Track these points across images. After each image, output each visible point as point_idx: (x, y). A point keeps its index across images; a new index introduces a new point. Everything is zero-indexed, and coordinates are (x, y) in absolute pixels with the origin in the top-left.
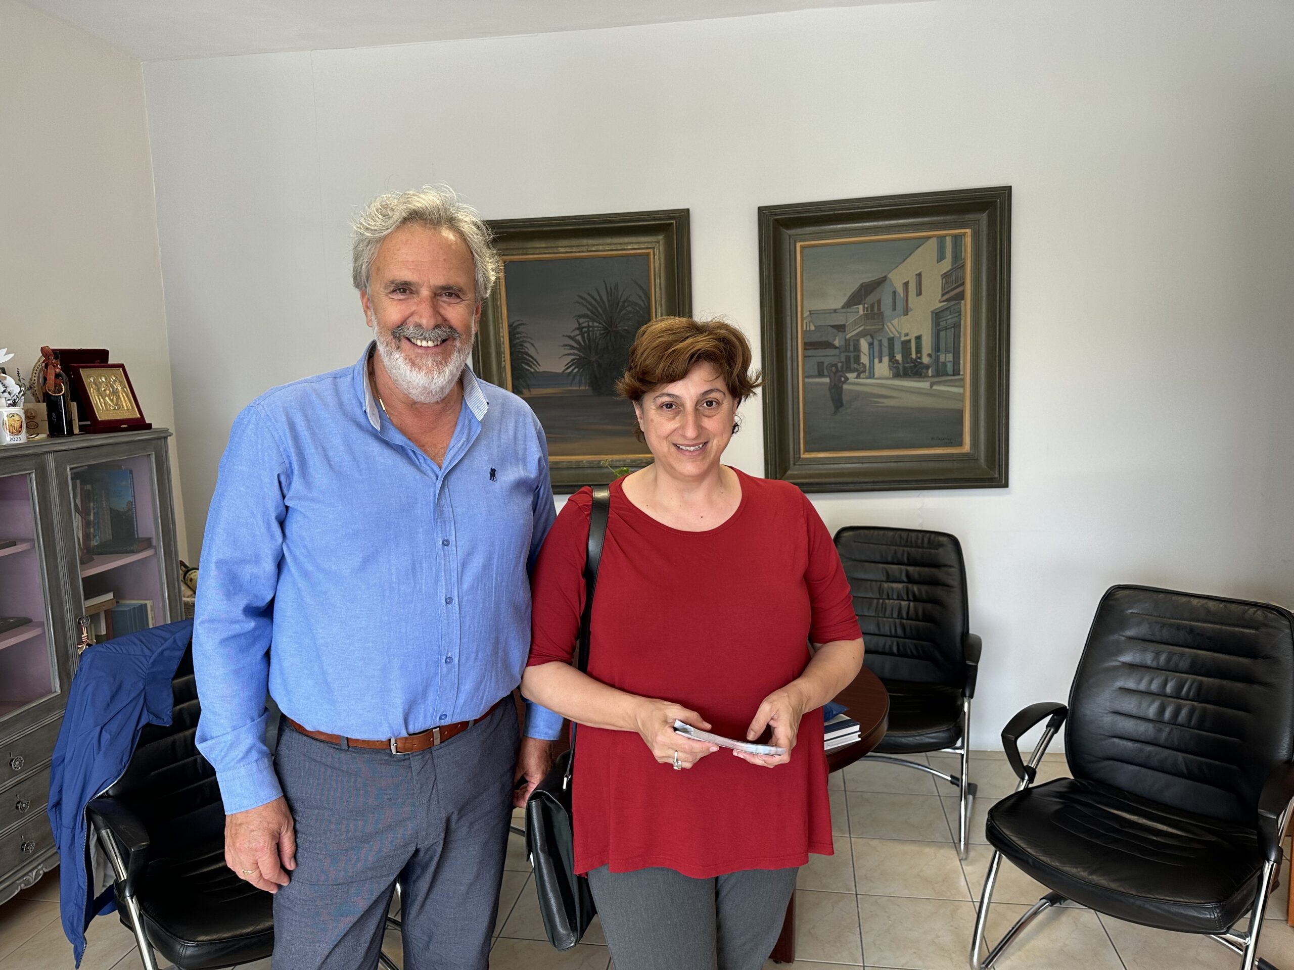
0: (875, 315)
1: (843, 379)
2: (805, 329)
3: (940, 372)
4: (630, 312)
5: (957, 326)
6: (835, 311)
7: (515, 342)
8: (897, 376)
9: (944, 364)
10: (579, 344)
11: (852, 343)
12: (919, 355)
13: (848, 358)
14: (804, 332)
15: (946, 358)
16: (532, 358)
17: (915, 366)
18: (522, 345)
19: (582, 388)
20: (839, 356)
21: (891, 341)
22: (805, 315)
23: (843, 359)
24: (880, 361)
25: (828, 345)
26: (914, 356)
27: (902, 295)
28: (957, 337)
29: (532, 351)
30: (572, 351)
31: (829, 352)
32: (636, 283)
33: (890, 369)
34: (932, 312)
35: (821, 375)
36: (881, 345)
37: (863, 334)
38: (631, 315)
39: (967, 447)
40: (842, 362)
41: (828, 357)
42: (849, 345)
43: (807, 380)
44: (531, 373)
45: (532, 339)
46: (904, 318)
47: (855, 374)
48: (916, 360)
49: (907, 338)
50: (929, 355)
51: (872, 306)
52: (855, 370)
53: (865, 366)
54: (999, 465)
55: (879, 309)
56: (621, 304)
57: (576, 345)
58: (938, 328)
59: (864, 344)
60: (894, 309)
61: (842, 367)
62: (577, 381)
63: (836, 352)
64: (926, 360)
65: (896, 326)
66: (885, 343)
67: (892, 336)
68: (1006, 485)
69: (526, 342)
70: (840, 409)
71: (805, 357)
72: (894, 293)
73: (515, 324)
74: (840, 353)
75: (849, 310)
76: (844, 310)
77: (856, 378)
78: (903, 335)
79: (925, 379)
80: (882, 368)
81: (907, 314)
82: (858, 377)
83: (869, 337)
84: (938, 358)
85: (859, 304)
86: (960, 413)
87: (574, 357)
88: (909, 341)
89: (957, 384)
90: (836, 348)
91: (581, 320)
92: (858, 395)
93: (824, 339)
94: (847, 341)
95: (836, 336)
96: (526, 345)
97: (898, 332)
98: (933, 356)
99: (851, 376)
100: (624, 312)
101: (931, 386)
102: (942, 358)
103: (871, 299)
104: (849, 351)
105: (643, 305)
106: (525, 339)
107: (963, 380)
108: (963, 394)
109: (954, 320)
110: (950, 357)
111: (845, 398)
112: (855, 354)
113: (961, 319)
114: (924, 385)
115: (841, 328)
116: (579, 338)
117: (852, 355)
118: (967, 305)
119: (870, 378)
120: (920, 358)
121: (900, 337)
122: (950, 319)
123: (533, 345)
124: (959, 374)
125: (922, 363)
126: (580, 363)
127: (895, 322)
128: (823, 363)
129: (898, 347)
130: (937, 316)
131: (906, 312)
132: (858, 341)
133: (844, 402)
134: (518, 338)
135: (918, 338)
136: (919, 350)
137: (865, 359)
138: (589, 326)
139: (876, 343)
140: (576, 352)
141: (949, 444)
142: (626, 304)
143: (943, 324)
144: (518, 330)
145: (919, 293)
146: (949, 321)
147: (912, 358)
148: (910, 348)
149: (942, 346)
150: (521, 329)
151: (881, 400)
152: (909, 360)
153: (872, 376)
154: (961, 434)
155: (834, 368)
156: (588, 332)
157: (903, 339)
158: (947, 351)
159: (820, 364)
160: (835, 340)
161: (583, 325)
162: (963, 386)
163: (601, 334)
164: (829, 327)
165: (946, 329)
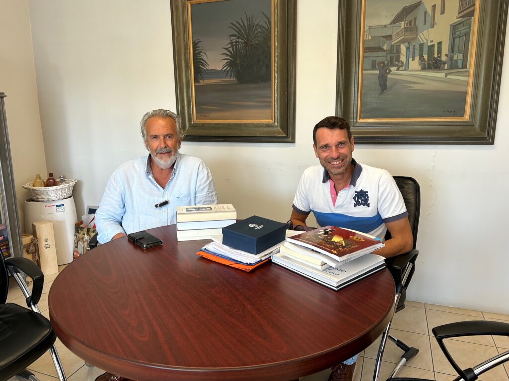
0: (412, 28)
1: (388, 71)
2: (365, 39)
3: (453, 66)
4: (260, 32)
5: (467, 35)
6: (385, 26)
7: (196, 52)
8: (423, 69)
9: (456, 61)
10: (230, 52)
11: (395, 48)
12: (439, 55)
13: (392, 58)
14: (364, 41)
15: (458, 56)
16: (205, 61)
17: (436, 62)
18: (199, 54)
19: (232, 79)
20: (386, 56)
21: (421, 45)
22: (366, 30)
23: (389, 58)
24: (413, 59)
25: (379, 49)
26: (436, 55)
27: (431, 15)
28: (467, 42)
29: (205, 58)
30: (227, 57)
31: (380, 53)
32: (264, 14)
33: (419, 64)
34: (451, 25)
35: (373, 68)
36: (414, 49)
37: (402, 41)
38: (260, 34)
39: (467, 116)
40: (388, 60)
41: (379, 57)
42: (393, 49)
43: (364, 72)
44: (204, 70)
45: (205, 50)
46: (431, 30)
47: (396, 68)
48: (437, 58)
49: (432, 43)
50: (447, 55)
51: (410, 22)
52: (396, 65)
53: (402, 62)
54: (488, 130)
55: (415, 23)
56: (254, 27)
57: (229, 54)
58: (454, 36)
59: (403, 48)
60: (425, 24)
61: (388, 63)
62: (228, 75)
63: (384, 53)
64: (444, 58)
65: (425, 35)
66: (417, 47)
67: (422, 42)
68: (492, 143)
69: (202, 52)
70: (385, 91)
71: (364, 57)
72: (426, 13)
73: (196, 42)
74: (387, 54)
75: (395, 25)
76: (392, 25)
77: (396, 71)
78: (429, 42)
79: (443, 71)
80: (414, 64)
81: (433, 27)
82: (398, 70)
83: (407, 43)
84: (452, 56)
85: (402, 21)
86: (464, 94)
87: (228, 61)
88: (434, 46)
89: (465, 74)
90: (385, 51)
91: (232, 38)
92: (397, 82)
93: (376, 45)
94: (392, 46)
95: (385, 43)
96: (202, 53)
97: (426, 40)
98: (449, 55)
99: (393, 69)
100: (256, 32)
101: (446, 76)
102: (455, 57)
103: (409, 18)
104: (394, 53)
105: (267, 28)
106: (201, 50)
107: (468, 71)
108: (468, 82)
109: (465, 30)
110: (461, 56)
111: (388, 84)
112: (397, 54)
113: (470, 30)
114: (441, 75)
115: (388, 37)
116: (231, 49)
117: (395, 55)
118: (475, 21)
119: (405, 70)
120: (440, 57)
121: (428, 43)
122: (462, 30)
123: (205, 54)
124: (466, 68)
125: (441, 60)
126: (231, 64)
127: (425, 32)
128: (375, 61)
129: (425, 50)
130: (454, 28)
131: (433, 26)
132: (399, 46)
133: (388, 86)
134: (198, 50)
135: (440, 43)
136: (440, 52)
137: (403, 58)
138: (236, 42)
139: (411, 47)
140: (229, 57)
141: (455, 114)
142: (257, 27)
143: (458, 33)
144: (198, 45)
145: (443, 12)
146: (462, 32)
147: (435, 57)
148: (434, 51)
149: (456, 48)
150: (199, 44)
151: (412, 85)
152: (432, 59)
153: (407, 69)
154: (464, 109)
155: (382, 64)
156: (236, 45)
157: (430, 44)
158: (459, 52)
159: (374, 62)
160: (384, 46)
161: (233, 41)
162: (468, 76)
163: (243, 46)
164: (381, 37)
165: (460, 37)
